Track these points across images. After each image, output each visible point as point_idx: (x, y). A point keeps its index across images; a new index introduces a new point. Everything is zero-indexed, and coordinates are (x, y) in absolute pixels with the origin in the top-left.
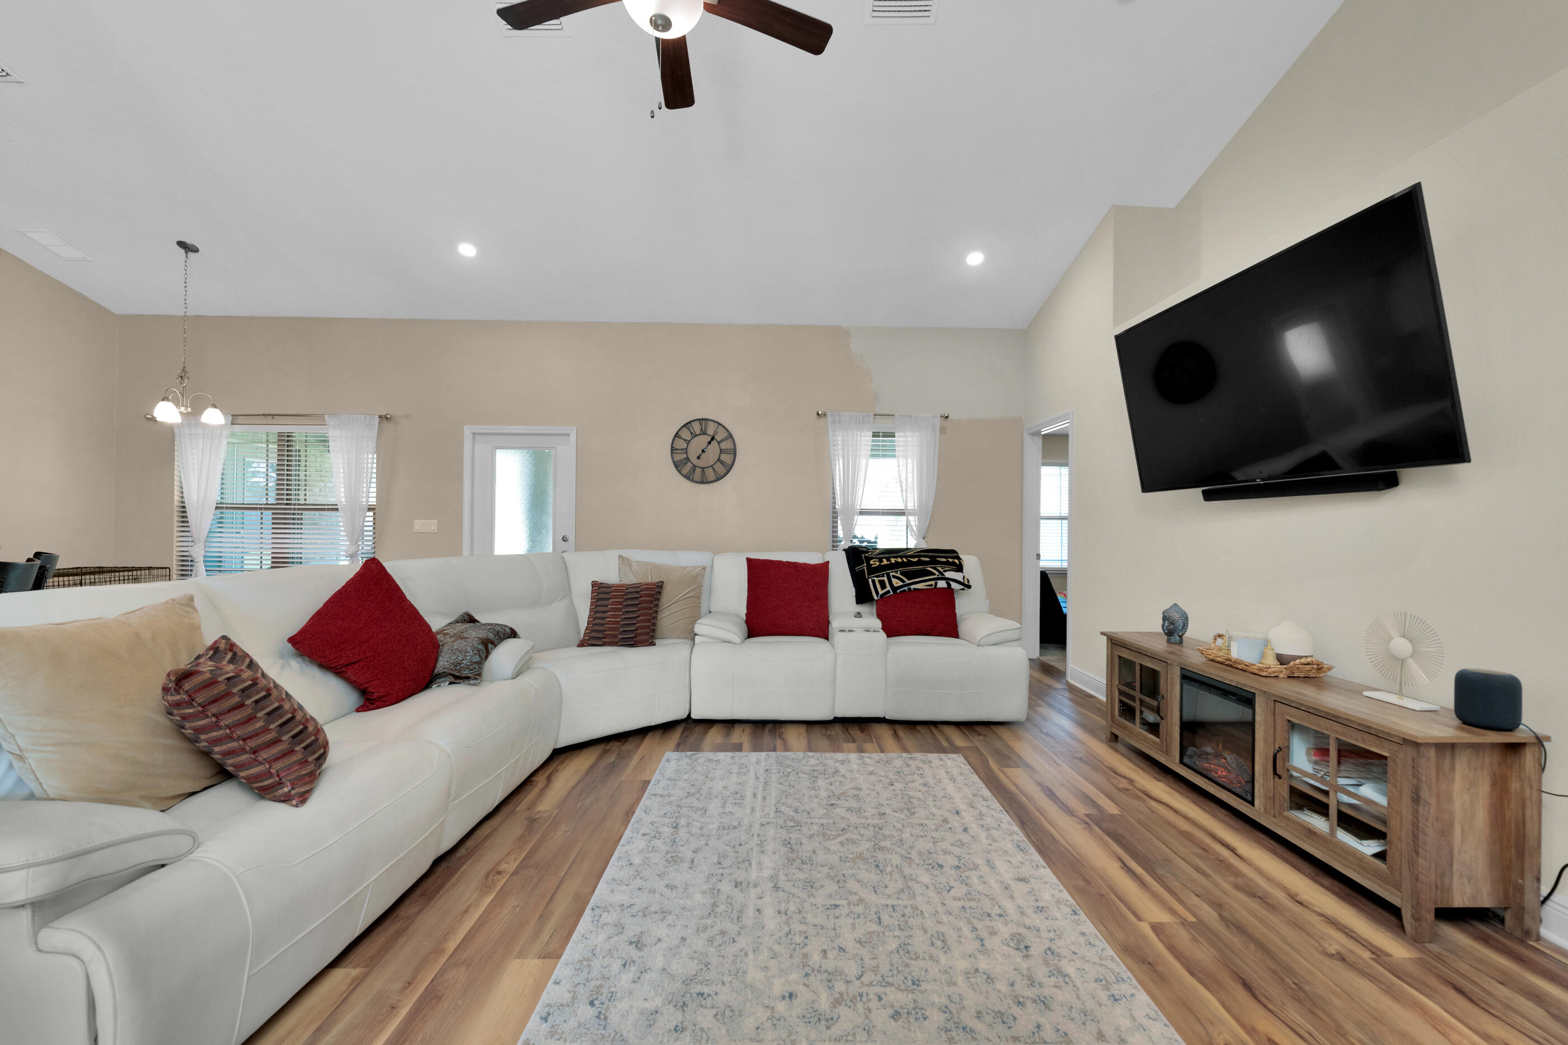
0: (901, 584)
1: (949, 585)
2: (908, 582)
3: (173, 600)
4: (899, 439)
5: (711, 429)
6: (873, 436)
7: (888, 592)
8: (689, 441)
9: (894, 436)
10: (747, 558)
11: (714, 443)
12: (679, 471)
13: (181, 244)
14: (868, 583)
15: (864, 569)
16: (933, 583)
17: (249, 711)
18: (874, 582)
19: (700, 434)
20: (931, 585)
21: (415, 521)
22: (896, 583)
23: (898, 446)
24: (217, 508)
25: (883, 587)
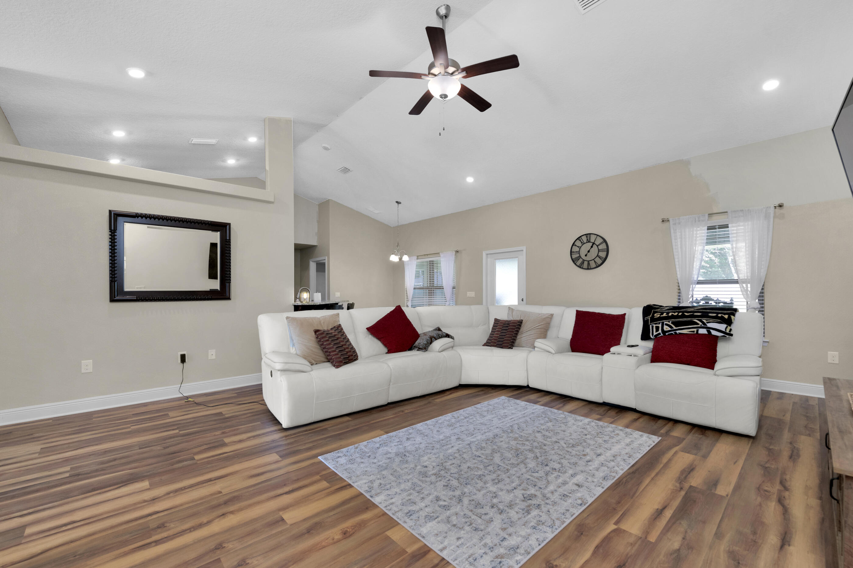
0: (670, 329)
1: (709, 332)
2: (675, 328)
3: (334, 314)
4: (732, 229)
5: (593, 239)
6: (708, 229)
7: (660, 334)
8: (581, 247)
9: (728, 227)
10: (577, 310)
11: (595, 246)
12: (575, 264)
13: (397, 202)
14: (649, 327)
15: (648, 319)
16: (695, 330)
17: (330, 342)
18: (653, 327)
19: (587, 242)
20: (694, 332)
21: (468, 292)
22: (666, 328)
23: (732, 234)
24: (414, 289)
25: (657, 330)
